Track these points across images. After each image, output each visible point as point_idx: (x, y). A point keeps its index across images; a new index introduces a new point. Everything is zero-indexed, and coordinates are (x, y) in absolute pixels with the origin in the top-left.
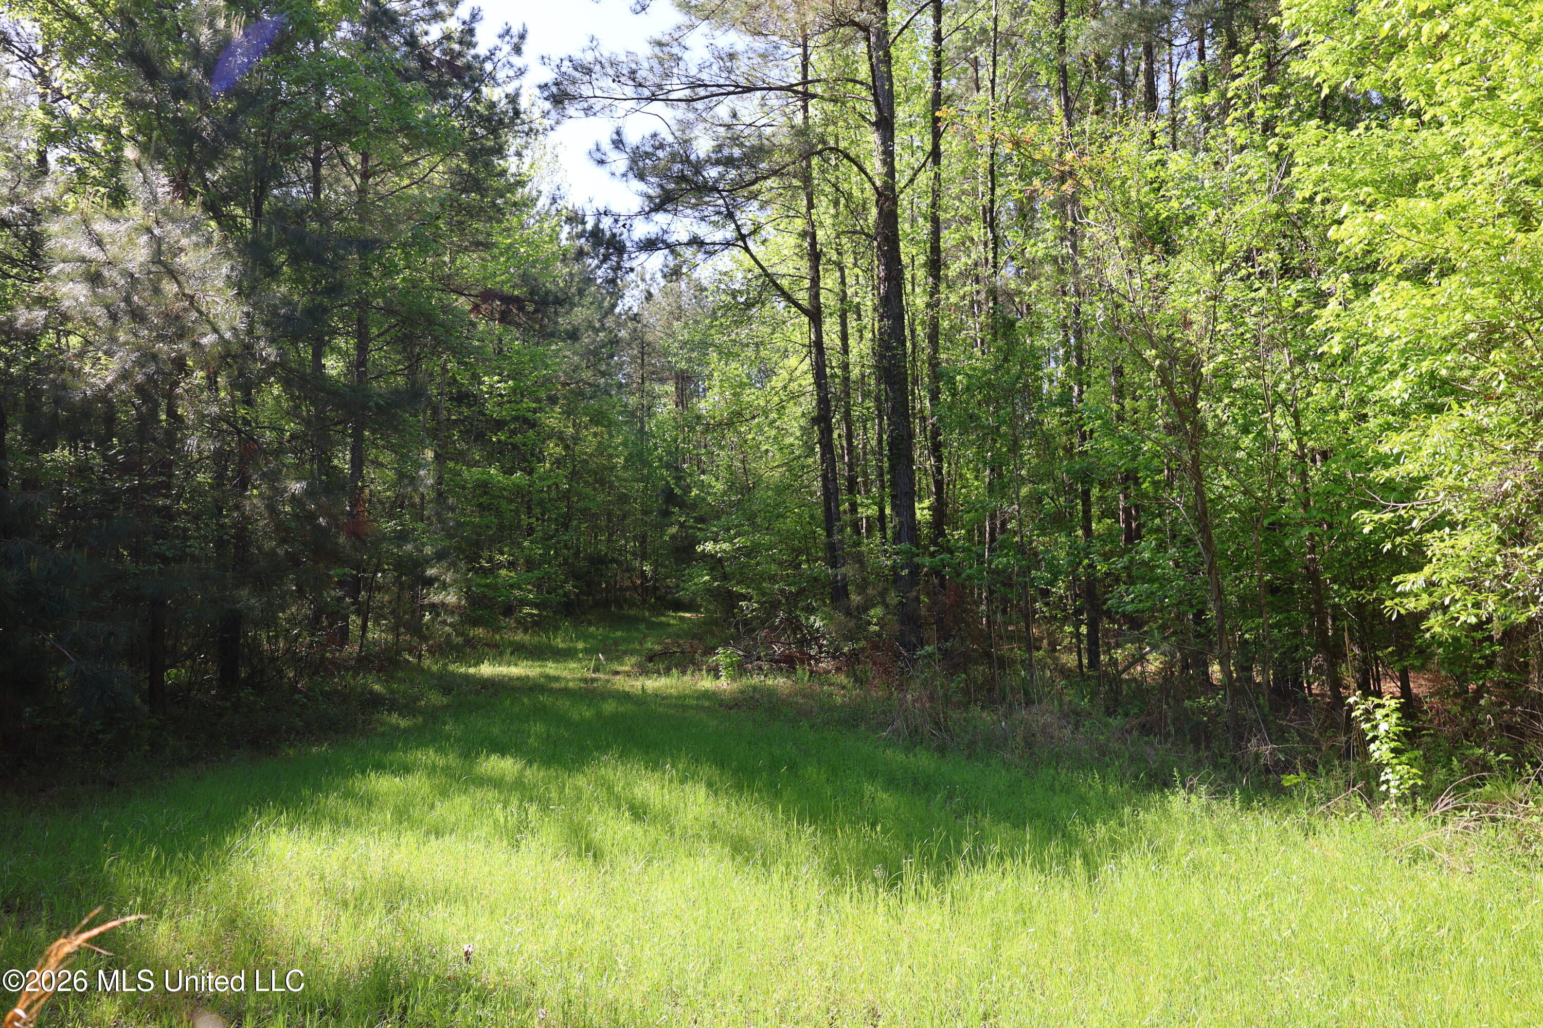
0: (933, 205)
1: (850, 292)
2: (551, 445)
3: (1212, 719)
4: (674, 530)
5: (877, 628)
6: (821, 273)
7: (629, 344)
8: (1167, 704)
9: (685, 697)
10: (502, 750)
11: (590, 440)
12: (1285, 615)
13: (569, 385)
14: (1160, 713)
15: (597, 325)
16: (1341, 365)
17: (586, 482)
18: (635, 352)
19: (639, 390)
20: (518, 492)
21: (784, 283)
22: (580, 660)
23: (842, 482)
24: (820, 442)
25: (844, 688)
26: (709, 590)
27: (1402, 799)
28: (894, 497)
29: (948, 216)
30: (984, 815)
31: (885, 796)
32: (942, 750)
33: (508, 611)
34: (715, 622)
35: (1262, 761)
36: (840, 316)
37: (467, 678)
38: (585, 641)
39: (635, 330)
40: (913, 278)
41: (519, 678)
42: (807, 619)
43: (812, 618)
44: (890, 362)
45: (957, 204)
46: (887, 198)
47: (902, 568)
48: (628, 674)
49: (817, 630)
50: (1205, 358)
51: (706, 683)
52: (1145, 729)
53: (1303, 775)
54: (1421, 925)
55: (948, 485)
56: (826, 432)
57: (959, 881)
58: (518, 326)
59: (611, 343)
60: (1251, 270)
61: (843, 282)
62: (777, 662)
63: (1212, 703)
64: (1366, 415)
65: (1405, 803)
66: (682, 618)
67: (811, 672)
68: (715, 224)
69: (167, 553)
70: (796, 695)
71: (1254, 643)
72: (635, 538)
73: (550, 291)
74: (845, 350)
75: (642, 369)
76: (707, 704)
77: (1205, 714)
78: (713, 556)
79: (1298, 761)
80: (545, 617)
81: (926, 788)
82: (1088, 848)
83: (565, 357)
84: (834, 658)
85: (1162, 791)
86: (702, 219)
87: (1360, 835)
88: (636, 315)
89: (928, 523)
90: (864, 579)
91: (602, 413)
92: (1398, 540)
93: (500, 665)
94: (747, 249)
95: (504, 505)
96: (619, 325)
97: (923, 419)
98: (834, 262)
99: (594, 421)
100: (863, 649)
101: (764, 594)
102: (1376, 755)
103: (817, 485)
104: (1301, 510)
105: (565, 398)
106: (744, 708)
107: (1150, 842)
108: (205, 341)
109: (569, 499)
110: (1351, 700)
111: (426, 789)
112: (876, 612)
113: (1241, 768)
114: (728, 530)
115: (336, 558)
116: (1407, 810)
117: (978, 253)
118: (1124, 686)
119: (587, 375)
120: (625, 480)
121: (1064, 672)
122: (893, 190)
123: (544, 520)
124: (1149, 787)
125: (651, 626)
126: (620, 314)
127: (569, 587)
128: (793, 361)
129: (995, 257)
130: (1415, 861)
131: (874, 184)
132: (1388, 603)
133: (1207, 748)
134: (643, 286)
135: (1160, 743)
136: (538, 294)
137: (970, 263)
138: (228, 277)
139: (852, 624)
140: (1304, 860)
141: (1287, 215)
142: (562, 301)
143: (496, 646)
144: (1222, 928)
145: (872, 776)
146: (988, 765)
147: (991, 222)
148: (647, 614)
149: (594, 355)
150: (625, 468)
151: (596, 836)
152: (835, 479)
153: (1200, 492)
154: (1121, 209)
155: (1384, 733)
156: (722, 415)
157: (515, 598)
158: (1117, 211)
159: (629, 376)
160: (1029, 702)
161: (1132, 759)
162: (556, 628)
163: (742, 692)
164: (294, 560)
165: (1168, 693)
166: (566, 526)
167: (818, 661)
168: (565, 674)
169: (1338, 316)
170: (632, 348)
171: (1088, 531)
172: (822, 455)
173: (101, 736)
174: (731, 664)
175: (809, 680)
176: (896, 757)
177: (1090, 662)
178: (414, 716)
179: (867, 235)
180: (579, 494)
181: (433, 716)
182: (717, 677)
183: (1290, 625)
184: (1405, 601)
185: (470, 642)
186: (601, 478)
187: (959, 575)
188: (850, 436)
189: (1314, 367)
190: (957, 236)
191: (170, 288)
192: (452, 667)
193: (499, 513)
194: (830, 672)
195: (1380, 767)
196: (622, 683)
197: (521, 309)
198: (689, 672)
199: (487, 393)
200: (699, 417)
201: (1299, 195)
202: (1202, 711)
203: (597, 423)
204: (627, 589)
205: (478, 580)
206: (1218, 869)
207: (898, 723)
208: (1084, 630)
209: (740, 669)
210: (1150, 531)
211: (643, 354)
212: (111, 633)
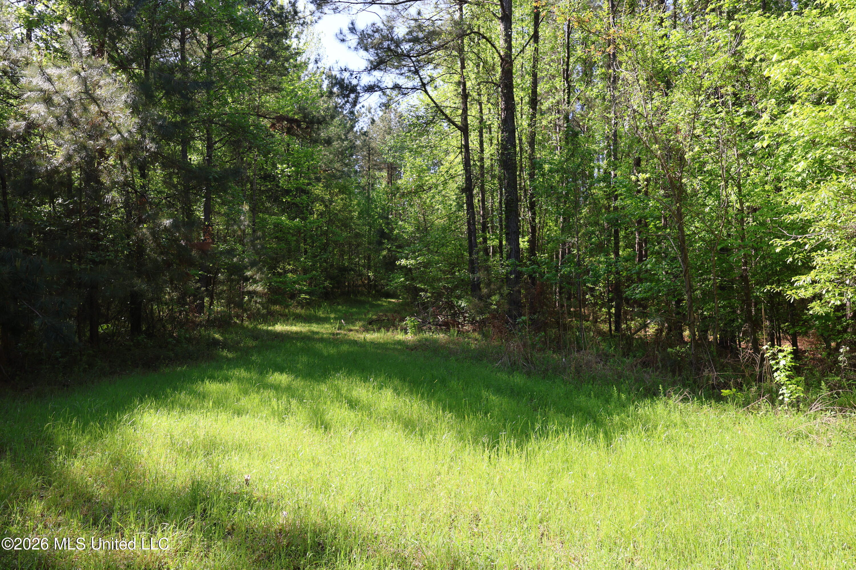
0: (534, 66)
1: (485, 117)
2: (317, 205)
3: (682, 359)
4: (385, 253)
5: (495, 307)
6: (468, 106)
7: (361, 149)
8: (658, 350)
9: (387, 343)
10: (281, 370)
11: (338, 202)
12: (728, 301)
13: (327, 171)
14: (653, 356)
15: (343, 137)
16: (768, 158)
17: (337, 226)
18: (365, 153)
19: (366, 175)
20: (298, 231)
21: (448, 112)
22: (331, 323)
23: (478, 227)
24: (466, 203)
25: (476, 340)
26: (404, 287)
27: (792, 404)
28: (507, 234)
29: (543, 75)
30: (550, 410)
31: (494, 398)
32: (529, 374)
33: (293, 296)
34: (407, 304)
35: (711, 382)
36: (479, 131)
37: (267, 331)
38: (335, 314)
39: (365, 140)
40: (522, 109)
41: (297, 333)
42: (457, 302)
43: (460, 302)
44: (507, 157)
45: (548, 67)
46: (507, 62)
47: (511, 274)
48: (357, 331)
49: (463, 308)
50: (687, 150)
51: (400, 336)
52: (645, 364)
53: (734, 390)
54: (800, 474)
55: (539, 229)
56: (470, 197)
57: (532, 445)
58: (297, 136)
59: (351, 147)
60: (717, 101)
61: (481, 112)
62: (440, 325)
63: (683, 350)
64: (781, 187)
65: (793, 406)
66: (389, 302)
67: (459, 331)
68: (408, 77)
69: (96, 259)
70: (449, 343)
71: (709, 317)
72: (365, 258)
73: (315, 116)
74: (482, 150)
75: (369, 163)
76: (399, 347)
77: (679, 356)
78: (405, 267)
79: (731, 383)
80: (313, 300)
81: (518, 394)
82: (607, 428)
83: (325, 155)
84: (472, 324)
85: (652, 398)
86: (402, 74)
87: (766, 424)
88: (365, 132)
89: (527, 249)
90: (489, 280)
91: (345, 187)
92: (797, 256)
93: (286, 325)
94: (426, 91)
95: (290, 237)
96: (356, 138)
97: (526, 191)
98: (476, 100)
99: (341, 192)
100: (487, 318)
101: (434, 288)
102: (777, 379)
103: (465, 228)
104: (739, 241)
105: (325, 178)
106: (420, 350)
107: (644, 425)
108: (113, 138)
109: (327, 235)
110: (764, 347)
111: (236, 391)
112: (495, 298)
113: (698, 386)
114: (414, 253)
115: (191, 263)
116: (794, 410)
117: (560, 96)
118: (635, 342)
119: (337, 165)
120: (358, 225)
121: (600, 332)
122: (511, 57)
123: (313, 247)
124: (645, 396)
125: (373, 306)
126: (357, 131)
127: (327, 284)
128: (452, 157)
129: (568, 98)
130: (797, 440)
131: (499, 54)
132: (789, 292)
133: (680, 375)
134: (369, 116)
135: (653, 371)
136: (308, 118)
137: (554, 101)
138: (126, 101)
139: (482, 305)
140: (733, 437)
141: (740, 68)
142: (322, 121)
143: (286, 315)
144: (682, 475)
145: (488, 387)
146: (554, 382)
147: (567, 77)
148: (370, 299)
149: (341, 154)
150: (359, 218)
151: (327, 417)
152: (474, 224)
153: (681, 229)
154: (641, 63)
155: (783, 367)
156: (411, 188)
157: (296, 289)
158: (638, 63)
159: (362, 167)
160: (580, 349)
161: (637, 380)
162: (320, 306)
163: (419, 341)
164: (168, 264)
165: (659, 344)
166: (325, 250)
167: (463, 325)
168: (322, 330)
169: (767, 124)
170: (363, 151)
171: (617, 254)
172: (468, 210)
173: (60, 360)
174: (414, 326)
175: (457, 336)
176: (503, 376)
177: (616, 327)
178: (236, 352)
179: (495, 84)
180: (333, 233)
181: (246, 352)
182: (406, 333)
183: (731, 307)
184: (798, 291)
185: (271, 314)
186: (345, 224)
187: (542, 277)
188: (483, 201)
189: (751, 160)
190: (548, 86)
191: (93, 108)
192: (259, 327)
193: (288, 242)
194: (469, 331)
195: (780, 385)
196: (353, 336)
197: (299, 126)
198: (391, 330)
199: (280, 174)
200: (398, 188)
201: (747, 57)
202: (677, 354)
203: (343, 193)
204: (360, 286)
205: (275, 279)
206: (682, 441)
207: (505, 359)
208: (613, 310)
209: (419, 329)
210: (652, 253)
211: (369, 154)
212: (62, 303)
